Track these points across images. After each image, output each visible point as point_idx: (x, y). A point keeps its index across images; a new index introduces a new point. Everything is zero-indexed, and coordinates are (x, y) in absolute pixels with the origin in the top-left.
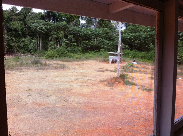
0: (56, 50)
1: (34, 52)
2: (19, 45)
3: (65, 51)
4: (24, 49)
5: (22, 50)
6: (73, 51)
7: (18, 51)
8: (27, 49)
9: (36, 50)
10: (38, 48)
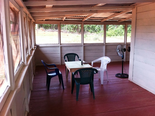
0: (114, 30)
1: (99, 32)
2: (89, 26)
3: (121, 31)
4: (92, 29)
5: (90, 30)
6: (130, 31)
7: (88, 31)
8: (94, 30)
9: (100, 30)
10: (101, 29)
